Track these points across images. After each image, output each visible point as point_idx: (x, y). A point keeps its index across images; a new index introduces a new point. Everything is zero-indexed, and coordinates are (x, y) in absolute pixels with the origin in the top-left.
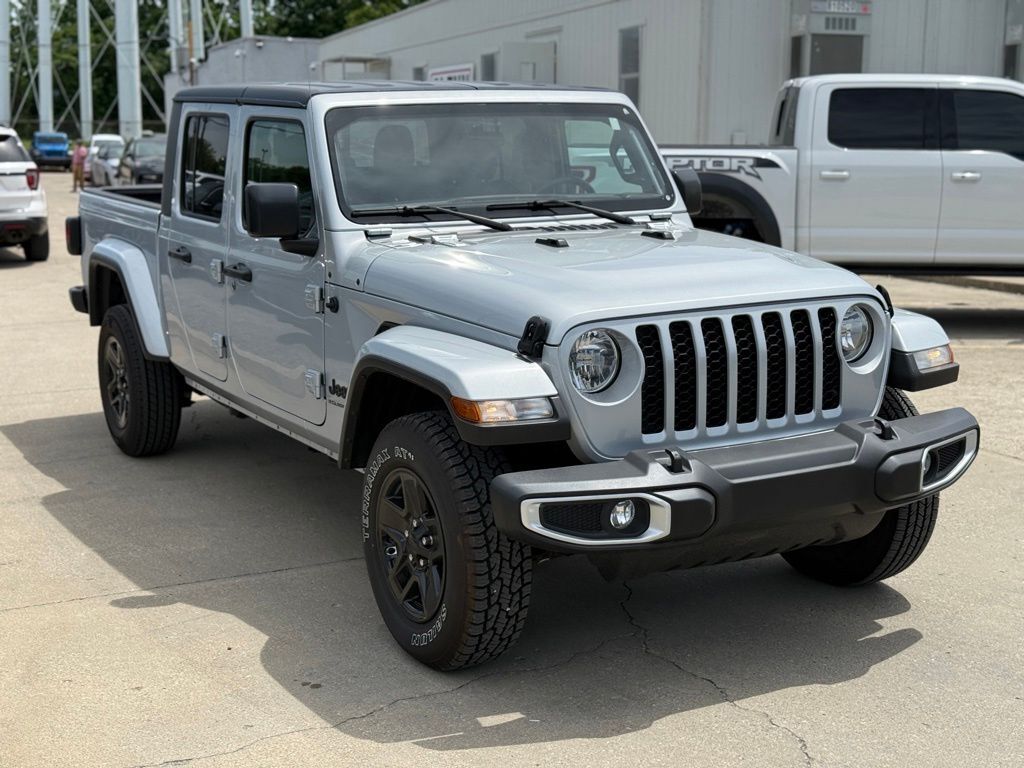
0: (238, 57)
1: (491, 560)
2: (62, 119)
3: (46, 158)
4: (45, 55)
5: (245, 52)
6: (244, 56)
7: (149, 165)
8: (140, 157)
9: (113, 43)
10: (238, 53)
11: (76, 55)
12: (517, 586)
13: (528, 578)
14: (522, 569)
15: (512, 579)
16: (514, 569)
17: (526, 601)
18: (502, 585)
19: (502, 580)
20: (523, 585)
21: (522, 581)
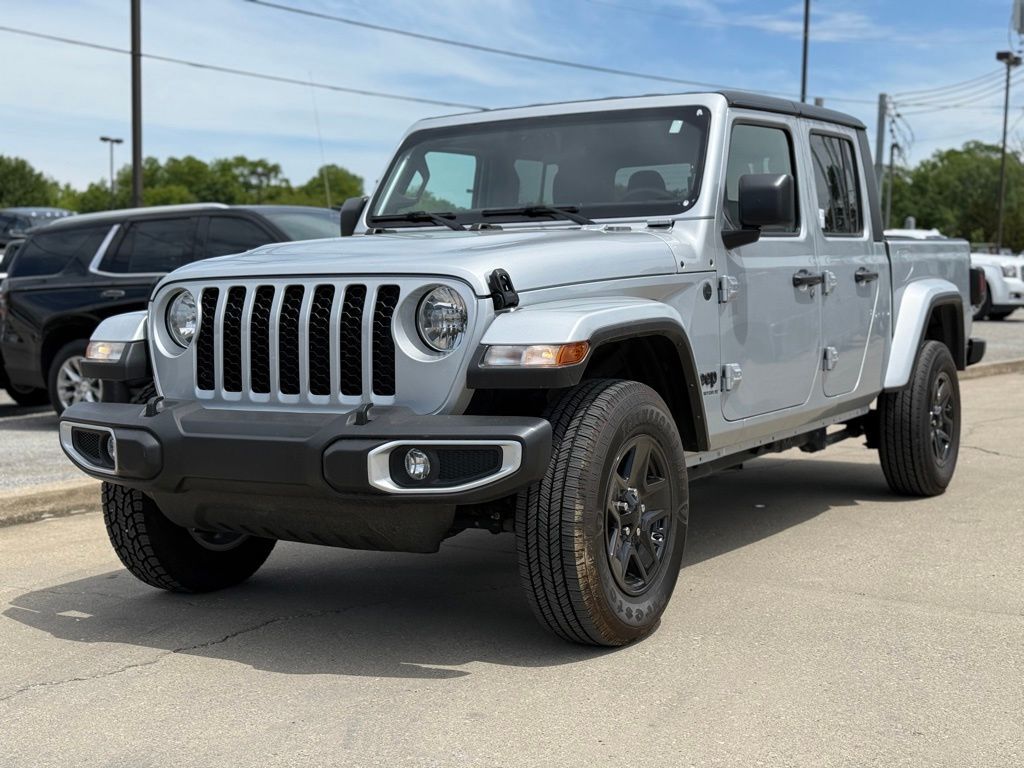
12: (128, 511)
13: (138, 506)
14: (131, 497)
15: (123, 503)
16: (125, 495)
17: (142, 528)
18: (117, 507)
19: (116, 502)
20: (134, 512)
21: (133, 507)
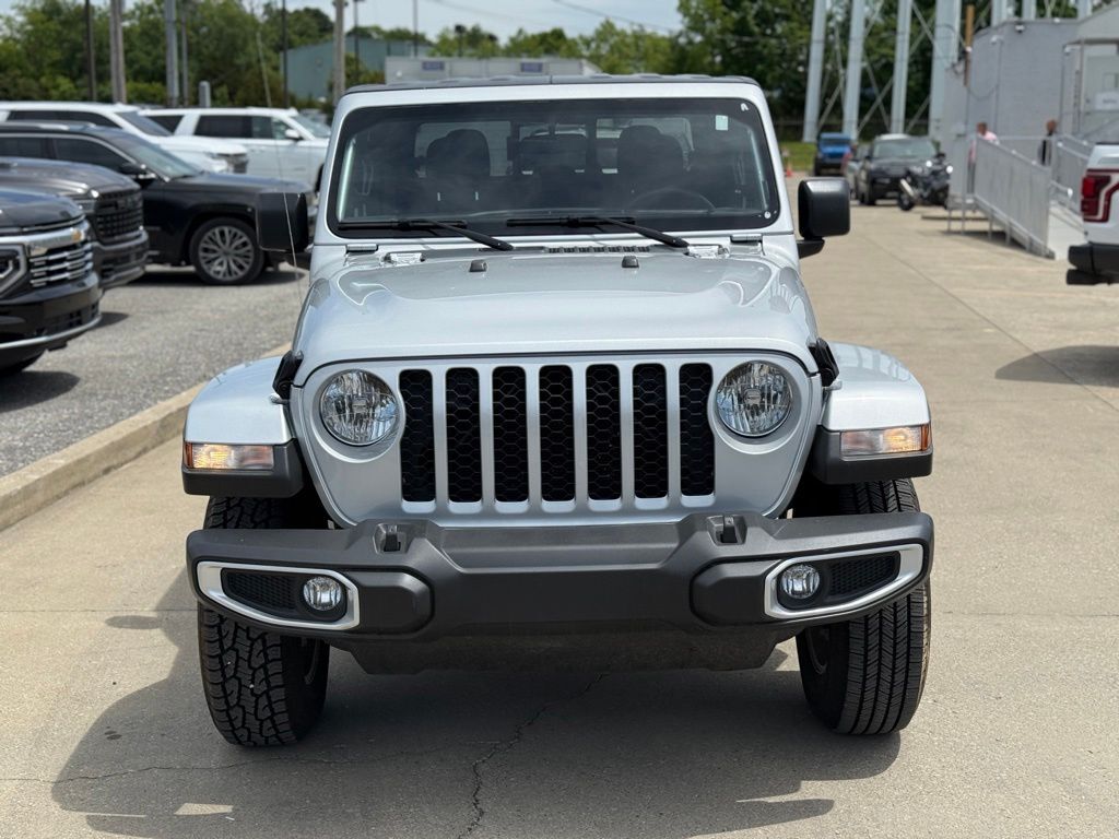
0: (994, 43)
1: (223, 626)
2: (867, 118)
3: (828, 161)
4: (856, 51)
5: (1002, 37)
6: (1002, 43)
7: (884, 168)
8: (878, 158)
9: (929, 34)
10: (994, 39)
11: (893, 48)
12: (258, 661)
13: (274, 653)
14: (264, 642)
15: (250, 652)
16: (253, 641)
17: (277, 680)
18: (238, 658)
19: (237, 651)
20: (267, 661)
21: (266, 655)
